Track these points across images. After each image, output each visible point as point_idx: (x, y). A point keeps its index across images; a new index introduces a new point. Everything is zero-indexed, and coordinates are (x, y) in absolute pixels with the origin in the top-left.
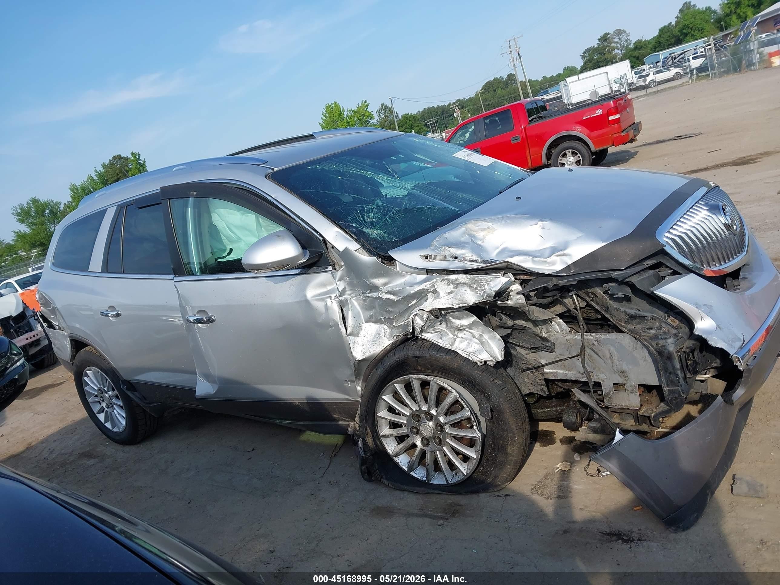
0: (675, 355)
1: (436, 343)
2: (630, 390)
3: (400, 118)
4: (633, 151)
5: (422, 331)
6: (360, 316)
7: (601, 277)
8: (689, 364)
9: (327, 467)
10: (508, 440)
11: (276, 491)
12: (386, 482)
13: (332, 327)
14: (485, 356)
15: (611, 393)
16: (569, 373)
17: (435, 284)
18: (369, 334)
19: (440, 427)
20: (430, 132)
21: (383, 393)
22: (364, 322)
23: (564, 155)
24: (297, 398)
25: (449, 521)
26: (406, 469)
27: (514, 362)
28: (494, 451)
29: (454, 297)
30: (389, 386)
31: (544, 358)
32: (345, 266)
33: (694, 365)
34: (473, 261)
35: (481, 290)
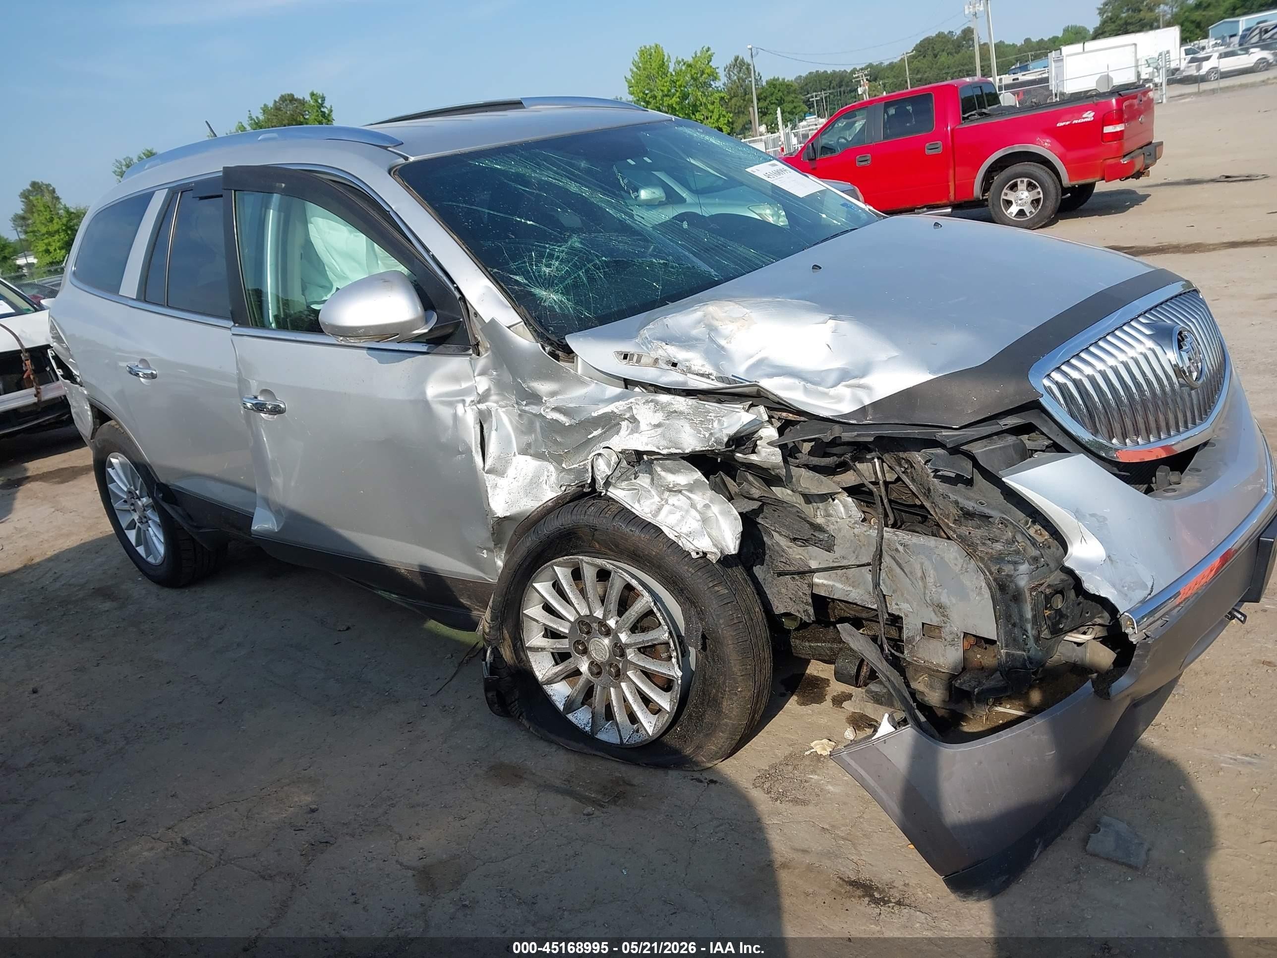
0: (1027, 594)
1: (629, 507)
2: (948, 640)
3: (764, 84)
4: (1141, 192)
5: (607, 484)
6: (510, 442)
7: (916, 436)
8: (1046, 615)
9: (448, 679)
10: (725, 691)
11: (357, 707)
12: (525, 722)
13: (461, 453)
14: (704, 544)
15: (918, 638)
16: (854, 591)
17: (633, 407)
18: (522, 475)
19: (619, 649)
20: (811, 114)
21: (535, 577)
22: (517, 453)
23: (1014, 187)
24: (403, 563)
25: (604, 810)
26: (561, 708)
27: (767, 557)
28: (702, 704)
29: (663, 435)
30: (546, 568)
31: (815, 558)
32: (492, 351)
33: (1056, 618)
34: (702, 375)
35: (708, 429)
